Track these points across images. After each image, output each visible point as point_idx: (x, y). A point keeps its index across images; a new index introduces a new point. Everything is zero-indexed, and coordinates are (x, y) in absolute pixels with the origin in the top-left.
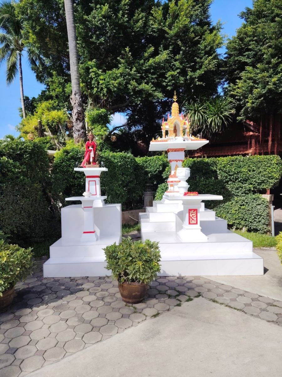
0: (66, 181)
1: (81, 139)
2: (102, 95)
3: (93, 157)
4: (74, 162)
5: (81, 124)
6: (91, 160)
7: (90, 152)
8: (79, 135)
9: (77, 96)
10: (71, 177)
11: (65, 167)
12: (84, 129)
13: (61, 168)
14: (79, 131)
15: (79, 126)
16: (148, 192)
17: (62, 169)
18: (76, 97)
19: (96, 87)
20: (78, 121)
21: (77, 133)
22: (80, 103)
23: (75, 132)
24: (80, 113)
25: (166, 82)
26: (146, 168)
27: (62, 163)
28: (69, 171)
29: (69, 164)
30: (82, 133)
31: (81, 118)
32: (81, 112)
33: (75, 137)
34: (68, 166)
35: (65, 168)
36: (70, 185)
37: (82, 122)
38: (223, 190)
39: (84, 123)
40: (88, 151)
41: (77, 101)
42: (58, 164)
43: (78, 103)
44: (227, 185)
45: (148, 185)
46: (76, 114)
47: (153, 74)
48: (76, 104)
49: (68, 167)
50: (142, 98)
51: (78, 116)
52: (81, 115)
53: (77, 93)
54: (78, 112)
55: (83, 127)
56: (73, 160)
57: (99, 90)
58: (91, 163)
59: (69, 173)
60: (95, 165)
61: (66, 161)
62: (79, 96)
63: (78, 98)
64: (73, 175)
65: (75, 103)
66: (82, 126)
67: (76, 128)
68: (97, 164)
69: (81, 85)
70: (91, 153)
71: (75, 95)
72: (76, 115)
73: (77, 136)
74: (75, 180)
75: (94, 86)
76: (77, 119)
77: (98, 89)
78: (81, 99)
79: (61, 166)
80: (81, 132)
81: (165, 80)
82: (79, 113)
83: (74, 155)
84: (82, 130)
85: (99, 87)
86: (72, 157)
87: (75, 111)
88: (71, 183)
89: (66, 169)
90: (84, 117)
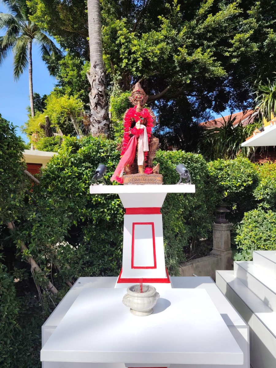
0: (70, 213)
1: (103, 134)
2: (134, 69)
3: (145, 153)
4: (90, 167)
5: (103, 112)
6: (141, 161)
7: (137, 139)
8: (99, 128)
9: (98, 69)
10: (83, 205)
11: (69, 180)
12: (107, 120)
13: (59, 181)
14: (99, 122)
15: (99, 115)
16: (222, 224)
17: (61, 184)
18: (96, 71)
19: (125, 58)
20: (98, 107)
21: (97, 126)
22: (102, 79)
23: (93, 124)
24: (102, 96)
25: (229, 52)
26: (221, 181)
27: (63, 169)
28: (78, 189)
29: (79, 173)
30: (104, 126)
31: (102, 102)
32: (103, 94)
33: (94, 131)
34: (77, 177)
35: (70, 182)
36: (80, 222)
37: (104, 109)
39: (107, 110)
40: (131, 136)
41: (97, 77)
42: (53, 172)
43: (99, 79)
45: (221, 211)
46: (95, 96)
47: (210, 40)
48: (96, 81)
49: (76, 179)
50: (193, 74)
51: (99, 100)
52: (103, 99)
53: (98, 65)
54: (98, 93)
55: (106, 117)
56: (88, 164)
57: (131, 62)
58: (141, 170)
59: (77, 194)
60: (151, 177)
61: (71, 166)
62: (101, 69)
63: (100, 72)
64: (88, 199)
65: (94, 80)
66: (104, 114)
67: (95, 118)
68: (157, 173)
69: (104, 57)
70: (140, 141)
71: (95, 67)
72: (95, 98)
73: (97, 130)
74: (92, 210)
75: (123, 57)
76: (97, 105)
77: (129, 61)
78: (103, 74)
79: (59, 177)
80: (102, 125)
81: (228, 48)
82: (100, 95)
83: (91, 151)
84: (105, 122)
85: (131, 57)
86: (87, 158)
87: (94, 92)
88: (81, 217)
89: (70, 185)
90: (108, 102)
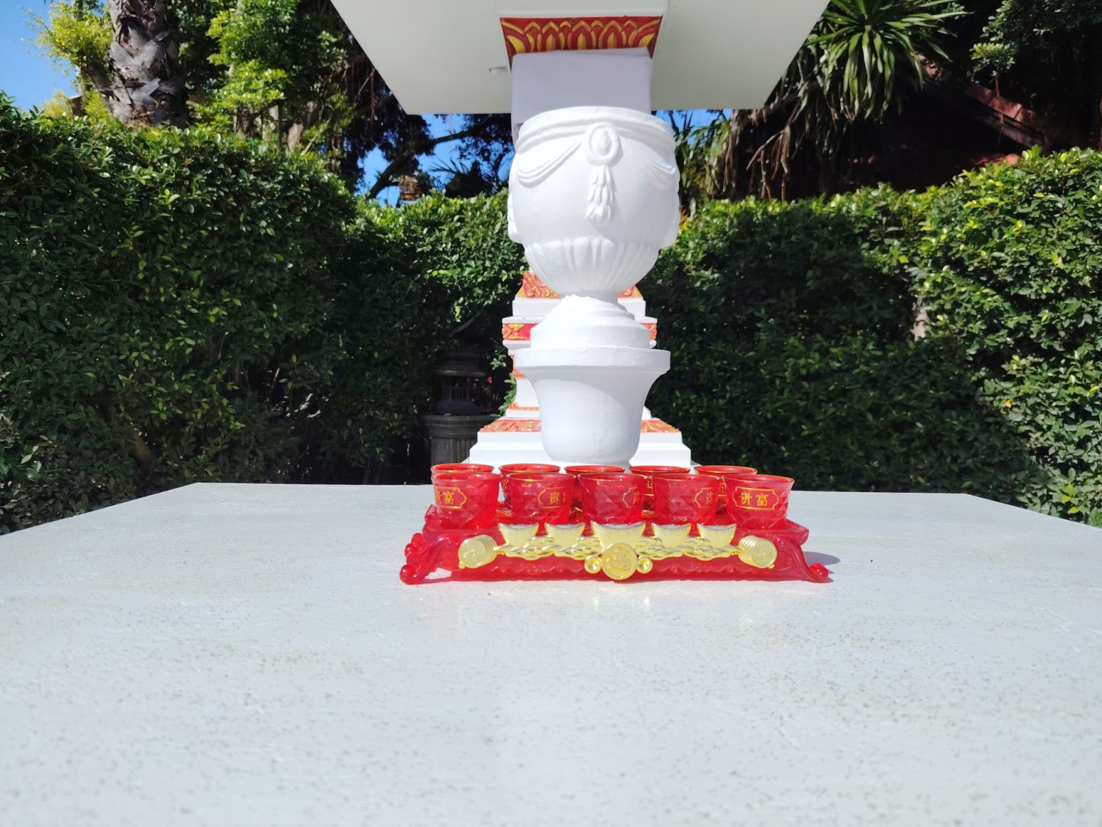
5: (147, 53)
8: (133, 106)
12: (164, 79)
14: (135, 85)
15: (137, 60)
20: (132, 32)
26: (433, 265)
30: (150, 98)
37: (151, 41)
38: (955, 421)
44: (991, 385)
55: (162, 70)
66: (155, 60)
67: (124, 70)
73: (127, 111)
76: (124, 25)
80: (143, 93)
84: (155, 84)
